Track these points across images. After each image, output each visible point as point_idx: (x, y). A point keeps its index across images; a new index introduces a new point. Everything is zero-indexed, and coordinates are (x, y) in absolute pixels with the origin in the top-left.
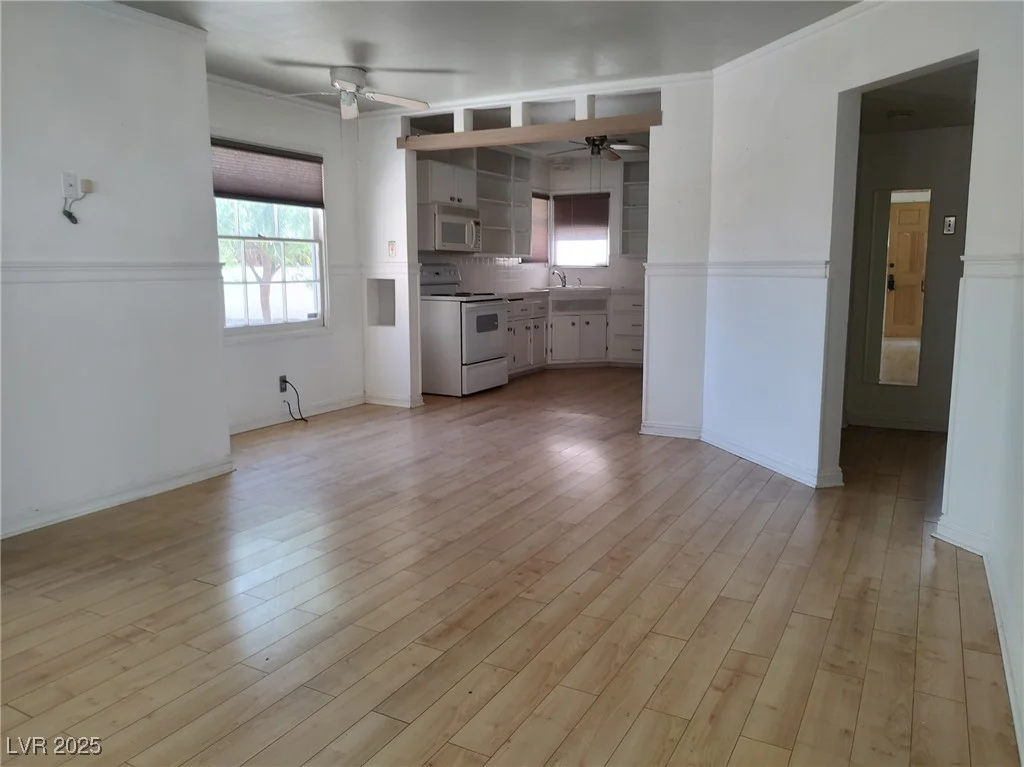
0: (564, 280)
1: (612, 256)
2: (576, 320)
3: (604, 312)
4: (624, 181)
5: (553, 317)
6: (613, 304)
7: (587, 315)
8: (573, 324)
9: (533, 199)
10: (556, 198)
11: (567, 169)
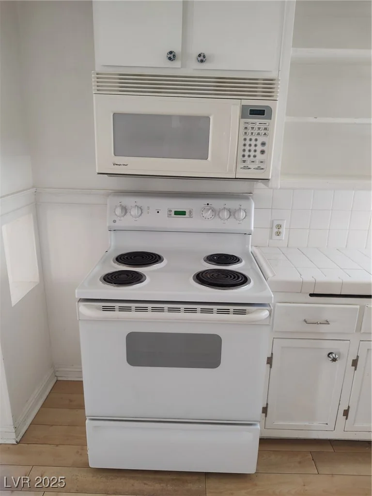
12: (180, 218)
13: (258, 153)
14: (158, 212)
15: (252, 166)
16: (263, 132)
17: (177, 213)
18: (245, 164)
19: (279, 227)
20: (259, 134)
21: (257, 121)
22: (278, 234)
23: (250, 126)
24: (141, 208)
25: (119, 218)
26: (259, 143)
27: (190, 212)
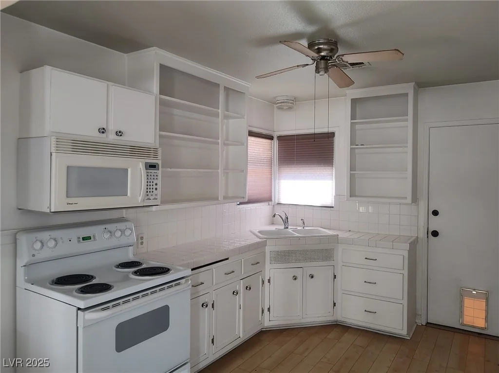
0: (286, 221)
1: (338, 196)
2: (298, 273)
3: (331, 263)
4: (351, 120)
5: (271, 270)
6: (340, 254)
7: (311, 267)
8: (295, 278)
9: (250, 138)
10: (280, 138)
11: (290, 108)
12: (87, 242)
13: (154, 190)
14: (70, 241)
15: (152, 198)
16: (155, 177)
17: (84, 239)
18: (148, 197)
19: (142, 238)
20: (154, 179)
21: (153, 171)
22: (142, 243)
23: (149, 174)
24: (55, 240)
25: (37, 252)
26: (154, 184)
27: (94, 236)
